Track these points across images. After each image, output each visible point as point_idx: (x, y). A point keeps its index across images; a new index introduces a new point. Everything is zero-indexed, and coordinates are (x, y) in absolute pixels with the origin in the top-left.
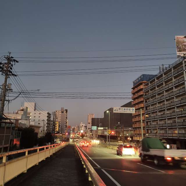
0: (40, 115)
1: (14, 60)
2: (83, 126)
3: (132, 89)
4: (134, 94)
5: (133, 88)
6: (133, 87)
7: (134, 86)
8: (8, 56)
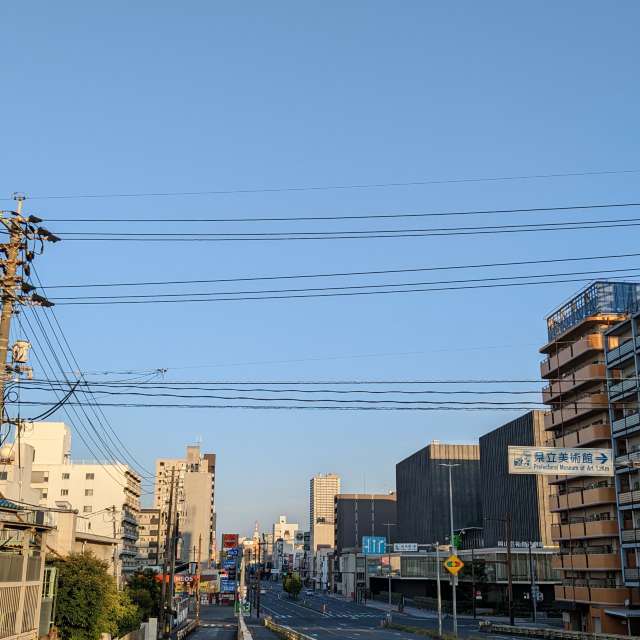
0: (89, 485)
1: (42, 232)
2: (287, 533)
3: (543, 352)
4: (552, 376)
5: (550, 350)
6: (545, 342)
7: (550, 339)
8: (14, 213)
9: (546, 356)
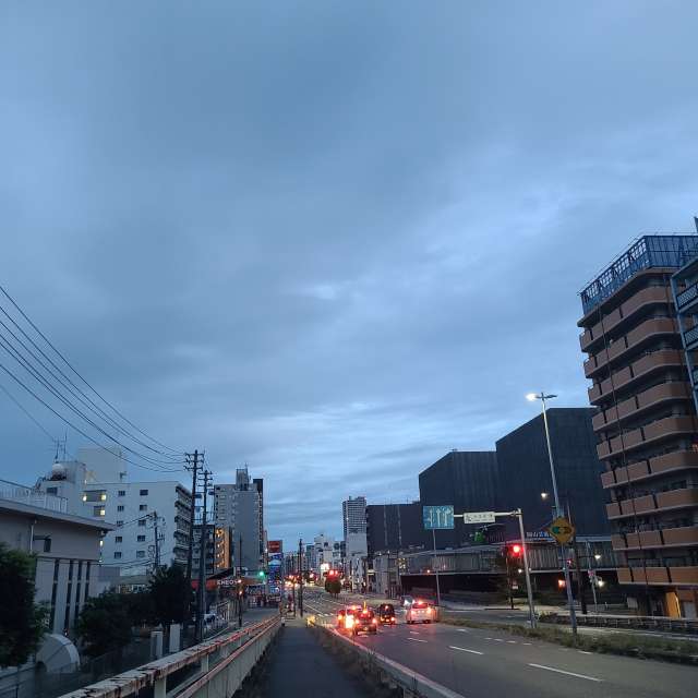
0: (144, 500)
2: (326, 545)
3: (580, 325)
4: (592, 349)
5: (587, 323)
7: (586, 311)
9: (583, 329)
